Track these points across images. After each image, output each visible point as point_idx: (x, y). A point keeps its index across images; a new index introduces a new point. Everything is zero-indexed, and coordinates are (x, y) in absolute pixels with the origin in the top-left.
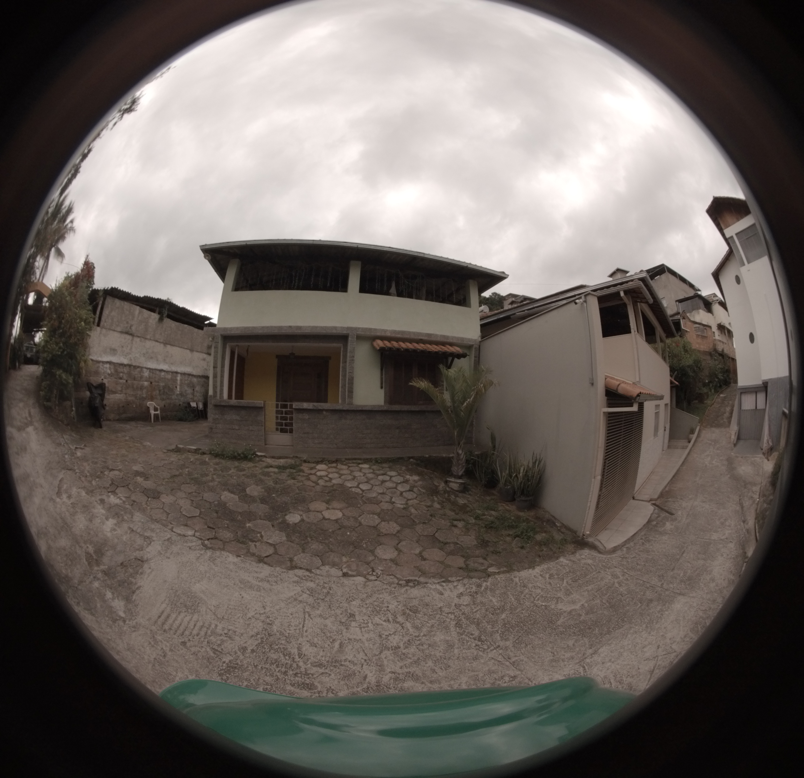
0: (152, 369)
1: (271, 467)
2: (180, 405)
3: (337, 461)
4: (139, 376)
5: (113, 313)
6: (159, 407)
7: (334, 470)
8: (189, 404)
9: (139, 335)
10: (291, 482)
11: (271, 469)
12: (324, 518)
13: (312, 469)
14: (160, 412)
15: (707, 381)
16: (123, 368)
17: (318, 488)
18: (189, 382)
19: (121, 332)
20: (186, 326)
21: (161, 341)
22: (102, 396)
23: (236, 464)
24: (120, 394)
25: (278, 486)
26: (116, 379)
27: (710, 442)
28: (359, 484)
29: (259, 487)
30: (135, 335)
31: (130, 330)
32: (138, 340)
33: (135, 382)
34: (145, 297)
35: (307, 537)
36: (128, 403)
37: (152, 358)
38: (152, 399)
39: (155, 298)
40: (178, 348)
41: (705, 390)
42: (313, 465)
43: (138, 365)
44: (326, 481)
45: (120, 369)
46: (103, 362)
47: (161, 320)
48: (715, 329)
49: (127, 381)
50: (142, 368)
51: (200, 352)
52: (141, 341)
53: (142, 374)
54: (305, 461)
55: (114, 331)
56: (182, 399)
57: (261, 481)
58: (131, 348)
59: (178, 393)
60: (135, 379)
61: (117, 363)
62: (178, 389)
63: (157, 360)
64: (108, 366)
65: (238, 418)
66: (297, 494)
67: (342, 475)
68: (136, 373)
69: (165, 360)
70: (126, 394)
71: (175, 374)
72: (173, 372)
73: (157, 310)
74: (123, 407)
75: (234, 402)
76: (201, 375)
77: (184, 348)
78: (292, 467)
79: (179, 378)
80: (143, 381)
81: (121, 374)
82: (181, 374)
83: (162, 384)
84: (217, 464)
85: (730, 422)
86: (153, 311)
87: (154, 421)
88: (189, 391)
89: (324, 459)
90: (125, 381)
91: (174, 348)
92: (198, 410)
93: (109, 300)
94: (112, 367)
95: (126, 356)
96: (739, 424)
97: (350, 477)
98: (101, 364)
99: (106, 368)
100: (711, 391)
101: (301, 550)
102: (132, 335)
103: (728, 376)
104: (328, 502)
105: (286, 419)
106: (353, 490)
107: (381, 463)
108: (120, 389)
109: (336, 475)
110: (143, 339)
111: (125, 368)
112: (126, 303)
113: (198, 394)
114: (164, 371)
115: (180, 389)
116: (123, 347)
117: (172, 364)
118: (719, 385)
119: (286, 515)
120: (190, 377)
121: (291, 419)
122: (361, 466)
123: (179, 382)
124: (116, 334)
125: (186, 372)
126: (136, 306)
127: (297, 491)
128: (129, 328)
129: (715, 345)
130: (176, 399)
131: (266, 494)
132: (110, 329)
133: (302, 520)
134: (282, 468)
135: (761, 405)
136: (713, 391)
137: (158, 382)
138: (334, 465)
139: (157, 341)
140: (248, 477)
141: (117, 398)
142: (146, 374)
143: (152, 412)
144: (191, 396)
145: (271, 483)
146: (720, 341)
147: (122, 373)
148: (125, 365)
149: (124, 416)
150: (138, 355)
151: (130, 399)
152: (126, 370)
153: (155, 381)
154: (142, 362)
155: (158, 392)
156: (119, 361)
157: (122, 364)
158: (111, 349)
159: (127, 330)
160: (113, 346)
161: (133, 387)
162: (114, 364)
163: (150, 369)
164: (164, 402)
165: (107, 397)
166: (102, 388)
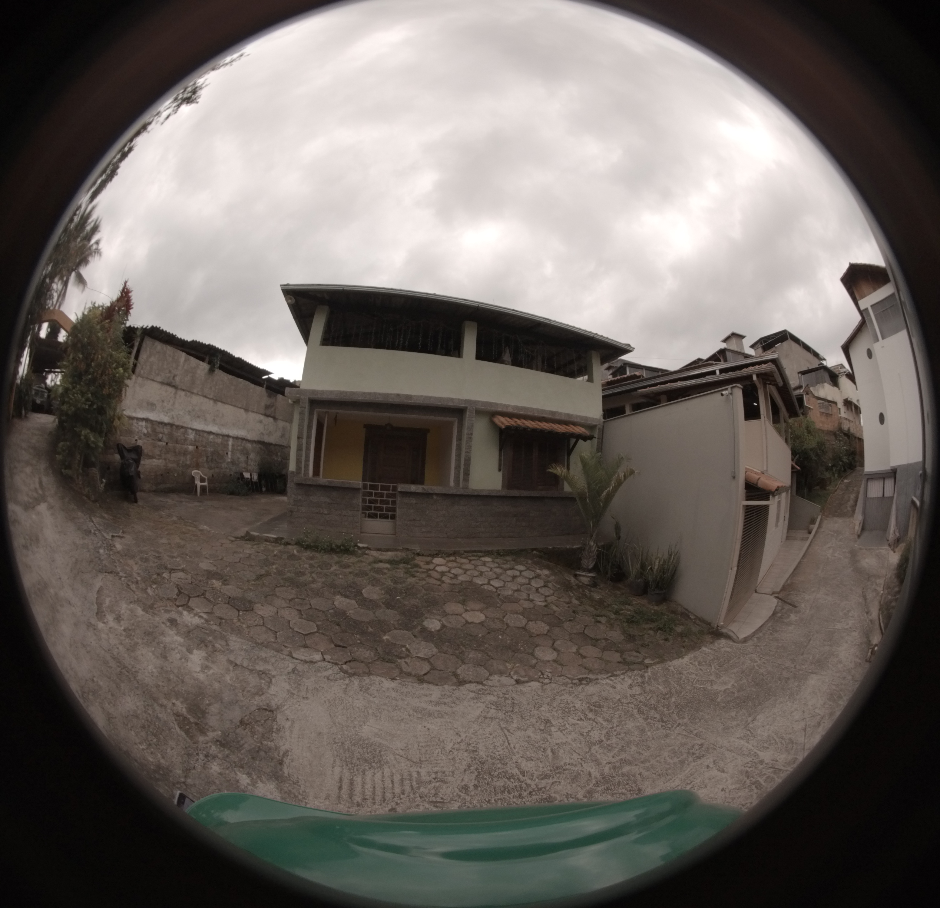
0: (199, 431)
2: (231, 475)
4: (183, 438)
5: (152, 359)
6: (206, 478)
8: (242, 474)
9: (184, 388)
14: (208, 483)
15: (830, 465)
16: (163, 428)
18: (242, 448)
19: (162, 383)
20: (241, 380)
21: (211, 397)
22: (137, 462)
24: (158, 459)
26: (153, 441)
27: (832, 533)
30: (179, 387)
31: (173, 381)
32: (183, 393)
33: (178, 446)
34: (193, 341)
36: (168, 471)
37: (199, 417)
38: (197, 467)
39: (205, 344)
40: (231, 407)
41: (827, 475)
42: (428, 559)
43: (181, 424)
45: (159, 429)
46: (138, 419)
47: (211, 371)
48: (840, 405)
49: (167, 444)
50: (186, 428)
51: (256, 413)
52: (186, 395)
53: (186, 436)
55: (153, 380)
56: (234, 468)
58: (173, 403)
59: (229, 460)
60: (177, 442)
61: (156, 421)
62: (230, 456)
63: (205, 420)
64: (144, 423)
68: (178, 434)
69: (214, 420)
70: (165, 459)
71: (226, 438)
72: (223, 436)
73: (207, 359)
74: (162, 475)
76: (256, 440)
77: (237, 407)
79: (230, 442)
80: (187, 445)
81: (160, 435)
82: (233, 438)
83: (210, 449)
85: (854, 511)
86: (203, 360)
87: (200, 494)
88: (243, 459)
90: (164, 444)
91: (227, 406)
92: (252, 482)
93: (148, 342)
94: (149, 425)
95: (167, 413)
96: (864, 513)
98: (135, 420)
99: (142, 426)
100: (834, 475)
102: (175, 387)
103: (853, 459)
105: (386, 503)
108: (158, 453)
110: (189, 394)
111: (165, 427)
112: (169, 347)
113: (252, 463)
114: (214, 434)
115: (232, 456)
116: (163, 401)
117: (223, 425)
118: (843, 469)
120: (244, 442)
121: (394, 503)
123: (230, 447)
124: (156, 386)
125: (239, 436)
126: (181, 352)
128: (171, 378)
129: (840, 424)
130: (226, 468)
132: (147, 378)
135: (888, 493)
136: (836, 475)
137: (206, 447)
138: (453, 559)
139: (205, 397)
141: (154, 464)
142: (191, 436)
143: (198, 483)
144: (243, 465)
146: (846, 419)
147: (161, 433)
148: (166, 424)
149: (162, 486)
150: (181, 413)
151: (170, 465)
152: (166, 430)
153: (202, 446)
154: (187, 421)
155: (205, 459)
156: (158, 419)
157: (162, 423)
158: (148, 404)
159: (169, 381)
160: (151, 400)
161: (175, 452)
162: (151, 421)
163: (196, 431)
164: (212, 472)
165: (142, 462)
166: (138, 452)
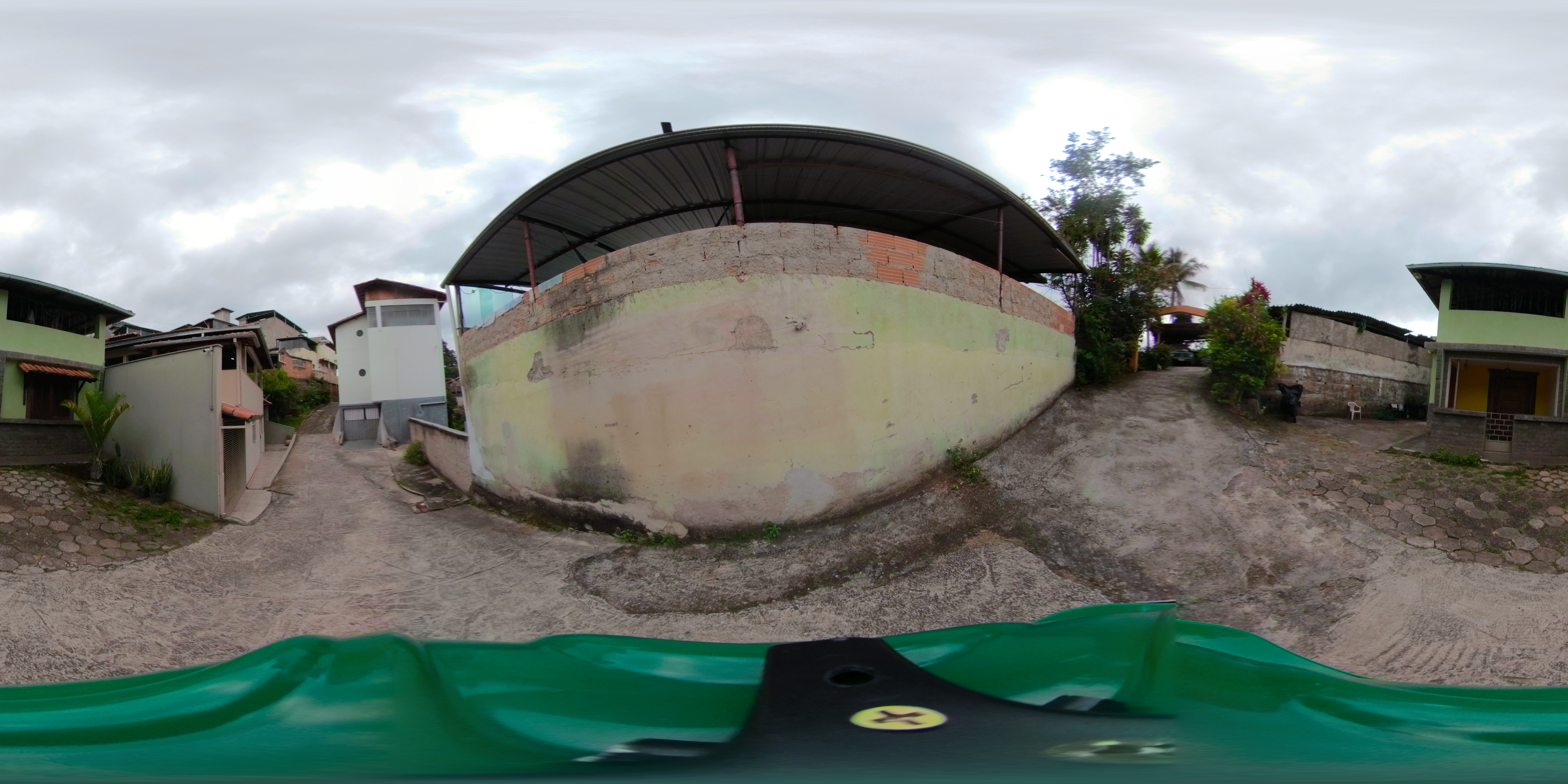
1: (1498, 473)
2: (1381, 405)
4: (1340, 379)
6: (1361, 407)
8: (1389, 405)
9: (1338, 345)
10: (1521, 488)
11: (1499, 476)
14: (1362, 411)
16: (1321, 372)
17: (1549, 494)
18: (1390, 386)
19: (1316, 342)
20: (1387, 337)
21: (1362, 350)
22: (1298, 396)
23: (1462, 469)
24: (1318, 394)
25: (1510, 492)
26: (1313, 381)
29: (1493, 494)
30: (1333, 344)
31: (1327, 340)
32: (1336, 348)
33: (1336, 384)
34: (1338, 311)
36: (1326, 402)
37: (1353, 364)
38: (1353, 399)
40: (1379, 357)
42: (1536, 472)
43: (1338, 369)
44: (1554, 486)
45: (1318, 373)
46: (1298, 367)
47: (1360, 331)
49: (1326, 383)
50: (1343, 372)
51: (1401, 360)
52: (1339, 350)
53: (1342, 378)
54: (1528, 468)
55: (1308, 340)
56: (1382, 401)
57: (1492, 487)
58: (1330, 356)
59: (1380, 395)
60: (1335, 382)
61: (1314, 368)
62: (1379, 392)
63: (1358, 366)
64: (1303, 370)
66: (1532, 500)
68: (1336, 377)
69: (1366, 366)
70: (1324, 394)
71: (1376, 379)
72: (1375, 377)
73: (1355, 323)
74: (1320, 405)
76: (1402, 380)
77: (1385, 357)
78: (1517, 473)
79: (1381, 382)
80: (1344, 384)
81: (1318, 377)
82: (1383, 379)
83: (1363, 387)
84: (1441, 469)
85: (331, 429)
86: (1351, 324)
87: (1354, 419)
88: (1391, 394)
89: (1544, 466)
90: (1324, 383)
91: (1376, 356)
92: (1398, 411)
94: (1308, 371)
95: (1324, 362)
98: (1295, 368)
99: (1301, 371)
108: (1317, 389)
110: (1342, 348)
111: (1324, 372)
112: (1318, 317)
113: (1399, 397)
114: (1367, 376)
115: (1381, 392)
116: (1319, 354)
117: (1374, 370)
118: (315, 403)
120: (1393, 382)
123: (1380, 386)
124: (1311, 344)
125: (1388, 378)
127: (1531, 497)
128: (1325, 338)
129: (313, 375)
130: (1376, 401)
131: (1501, 500)
132: (1302, 339)
134: (1509, 475)
137: (1360, 385)
139: (1358, 350)
140: (1477, 483)
141: (1314, 397)
142: (1347, 378)
143: (1353, 411)
144: (1391, 399)
145: (1503, 490)
146: (320, 372)
148: (1324, 370)
149: (1320, 412)
150: (1337, 362)
151: (1328, 398)
152: (1324, 374)
153: (1357, 385)
154: (1343, 367)
155: (1359, 394)
156: (1317, 367)
157: (1320, 369)
158: (1306, 356)
159: (1323, 340)
160: (1309, 354)
161: (1333, 388)
162: (1310, 368)
163: (1352, 374)
164: (1365, 403)
165: (1303, 396)
166: (1299, 389)
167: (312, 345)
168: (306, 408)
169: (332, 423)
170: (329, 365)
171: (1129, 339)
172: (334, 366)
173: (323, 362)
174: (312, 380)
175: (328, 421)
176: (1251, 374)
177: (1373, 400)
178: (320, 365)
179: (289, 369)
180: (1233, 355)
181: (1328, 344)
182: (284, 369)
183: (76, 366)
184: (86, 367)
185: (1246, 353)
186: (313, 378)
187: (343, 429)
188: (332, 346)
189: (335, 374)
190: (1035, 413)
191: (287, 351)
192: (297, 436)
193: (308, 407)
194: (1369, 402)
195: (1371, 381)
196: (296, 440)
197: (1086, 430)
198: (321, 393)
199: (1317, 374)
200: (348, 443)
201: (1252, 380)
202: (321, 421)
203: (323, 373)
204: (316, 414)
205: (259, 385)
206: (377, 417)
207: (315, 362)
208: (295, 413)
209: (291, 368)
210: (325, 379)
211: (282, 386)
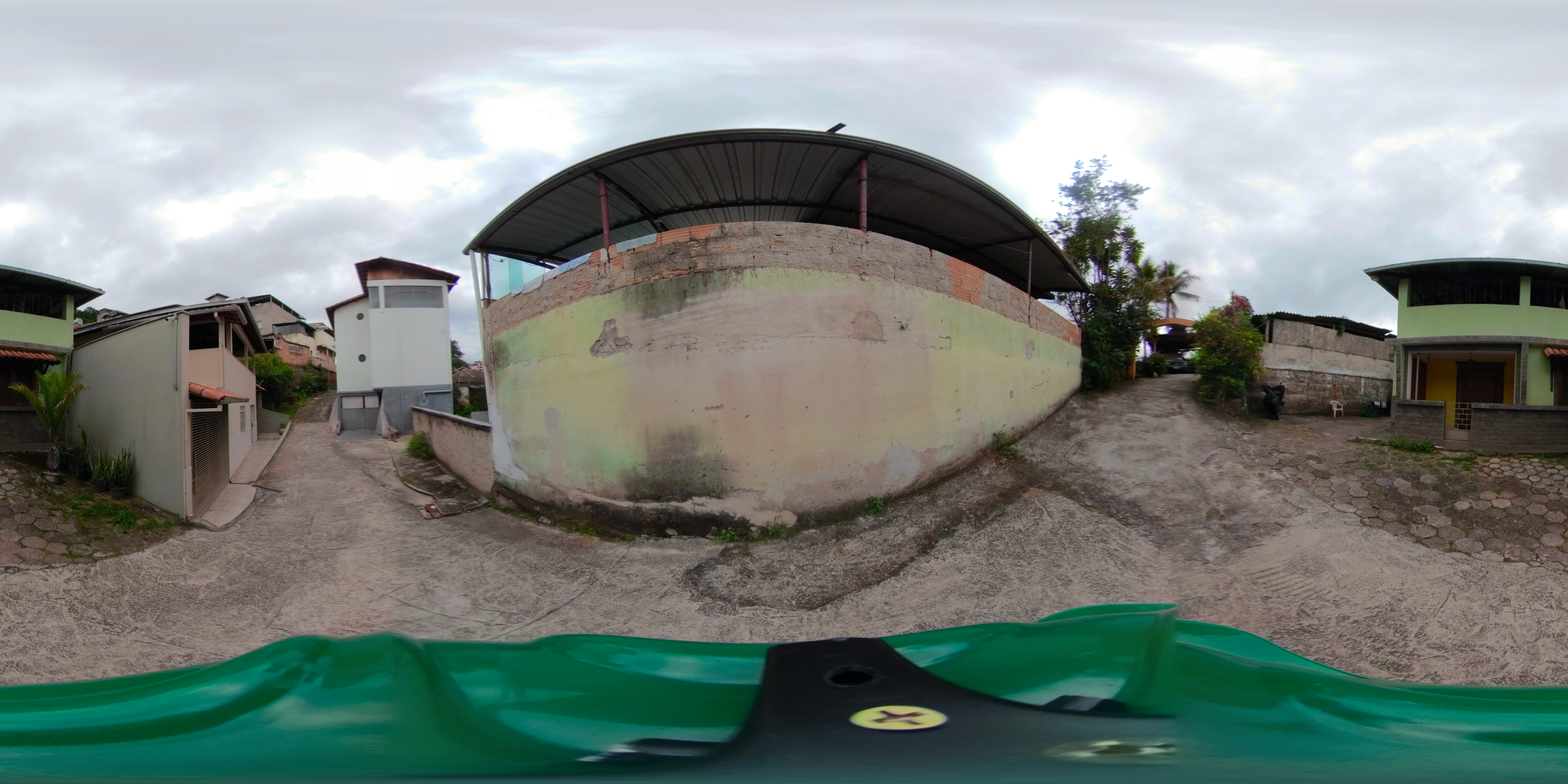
0: (1336, 374)
1: (1448, 458)
2: (1362, 403)
3: (1509, 455)
4: (1322, 379)
5: (1285, 332)
6: (1342, 405)
7: (1507, 463)
8: (1373, 403)
9: (1318, 347)
10: (1465, 473)
11: (1447, 461)
12: (1493, 507)
13: (1485, 461)
14: (1343, 409)
16: (1304, 374)
17: (1490, 479)
18: (1372, 384)
19: (1298, 346)
20: (1365, 337)
21: (1342, 351)
22: (1281, 396)
23: (1414, 455)
24: (1300, 394)
25: (1452, 476)
26: (1295, 383)
28: (1529, 476)
29: (1433, 476)
30: (1314, 347)
31: (1308, 344)
32: (1318, 351)
33: (1317, 385)
34: (1318, 316)
35: (1473, 523)
36: (1310, 402)
37: (1334, 365)
38: (1335, 398)
39: (1330, 317)
40: (1359, 357)
42: (1487, 458)
43: (1320, 371)
44: (1498, 473)
45: (1302, 375)
46: (1281, 370)
47: (1342, 334)
49: (1308, 384)
50: (1325, 373)
51: (1385, 360)
52: (1320, 352)
53: (1324, 378)
54: (1480, 455)
55: (1290, 345)
56: (1365, 399)
57: (1436, 470)
58: (1311, 358)
59: (1362, 394)
60: (1317, 382)
61: (1297, 370)
62: (1361, 390)
63: (1341, 367)
64: (1286, 372)
65: (1420, 415)
66: (1469, 483)
67: (1514, 468)
68: (1318, 377)
69: (1348, 367)
70: (1307, 394)
71: (1359, 378)
72: (1356, 377)
73: (1335, 326)
74: (1302, 404)
75: (1416, 401)
76: (1384, 379)
77: (1365, 356)
78: (1467, 459)
79: (1363, 381)
80: (1326, 384)
81: (1302, 379)
82: (1365, 378)
83: (1346, 386)
84: (1395, 454)
86: (1331, 328)
87: (1336, 416)
88: (1373, 392)
89: (1497, 453)
90: (1305, 384)
91: (1357, 357)
92: (1381, 408)
93: (1278, 322)
94: (1291, 373)
95: (1306, 364)
97: (1521, 470)
98: (1278, 371)
99: (1285, 374)
101: (1464, 534)
104: (1498, 492)
105: (1465, 417)
106: (1523, 481)
107: (1550, 457)
108: (1300, 390)
109: (1508, 468)
110: (1322, 351)
112: (1298, 323)
113: (1382, 395)
114: (1349, 376)
115: (1364, 390)
116: (1301, 357)
117: (1356, 370)
119: (1455, 502)
120: (1373, 380)
121: (1470, 417)
122: (1531, 460)
123: (1363, 385)
124: (1293, 348)
125: (1370, 377)
127: (1470, 481)
128: (1306, 342)
130: (1359, 399)
131: (1439, 482)
132: (1284, 344)
133: (1471, 508)
134: (1457, 460)
137: (1342, 385)
138: (1507, 459)
139: (1338, 351)
140: (1424, 467)
141: (1296, 397)
143: (1335, 409)
144: (1375, 396)
145: (1446, 473)
148: (1306, 372)
149: (1301, 411)
150: (1319, 364)
151: (1312, 398)
152: (1307, 375)
153: (1339, 384)
154: (1324, 368)
155: (1341, 393)
156: (1299, 369)
157: (1303, 371)
158: (1289, 360)
159: (1304, 344)
160: (1291, 357)
161: (1315, 389)
162: (1293, 371)
163: (1333, 374)
164: (1347, 401)
165: (1286, 396)
166: (1281, 389)
167: (310, 331)
168: (302, 395)
169: (329, 411)
170: (327, 352)
171: (1128, 349)
172: (332, 353)
173: (321, 349)
174: (309, 366)
175: (325, 409)
176: (1233, 376)
177: (1355, 398)
178: (318, 352)
179: (285, 355)
180: (1215, 360)
181: (1310, 347)
182: (279, 354)
183: (39, 348)
184: (50, 349)
185: (1226, 358)
186: (310, 365)
187: (341, 418)
188: (331, 333)
189: (334, 362)
190: (1052, 410)
191: (284, 336)
192: (291, 425)
193: (305, 395)
194: (1352, 400)
195: (1353, 380)
196: (291, 429)
197: (1094, 424)
198: (318, 381)
199: (1299, 375)
200: (346, 433)
201: (1233, 381)
202: (318, 409)
203: (321, 360)
204: (313, 402)
205: (251, 369)
206: (377, 406)
207: (313, 348)
208: (291, 401)
209: (288, 353)
210: (323, 366)
211: (277, 372)
